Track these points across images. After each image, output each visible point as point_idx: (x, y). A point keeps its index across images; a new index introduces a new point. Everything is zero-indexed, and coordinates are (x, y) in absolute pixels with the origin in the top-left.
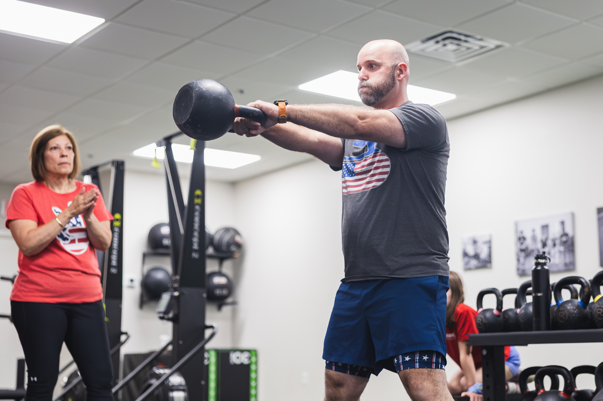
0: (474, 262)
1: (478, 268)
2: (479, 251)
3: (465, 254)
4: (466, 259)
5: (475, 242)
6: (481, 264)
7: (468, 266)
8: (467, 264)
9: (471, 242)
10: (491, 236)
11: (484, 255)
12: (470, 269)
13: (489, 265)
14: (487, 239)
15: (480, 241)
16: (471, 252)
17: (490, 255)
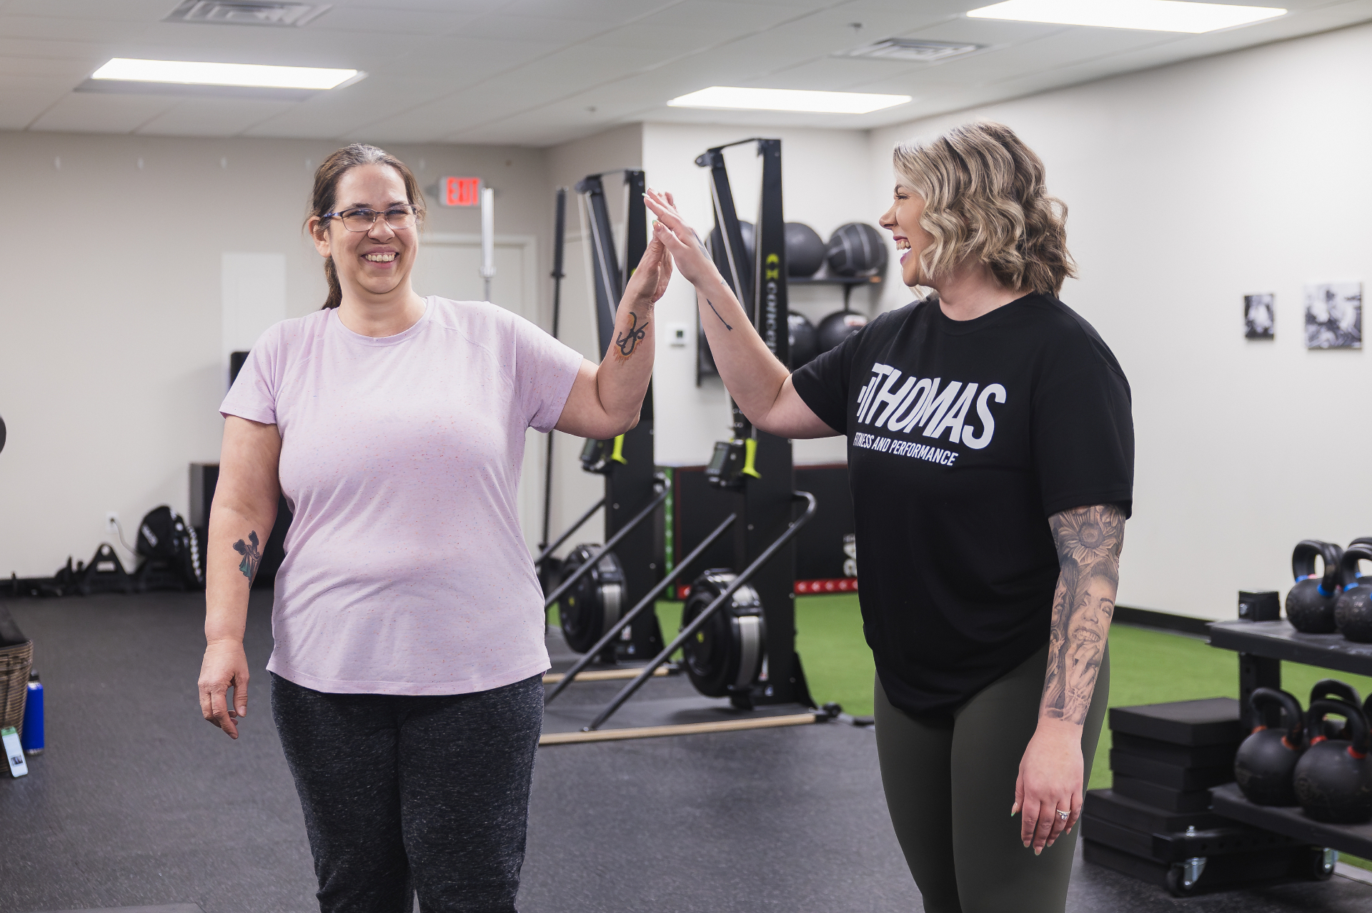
0: (1327, 336)
1: (1333, 347)
2: (1336, 314)
3: (1311, 319)
4: (1313, 328)
5: (1329, 296)
6: (1341, 341)
7: (1315, 343)
8: (1313, 338)
9: (1322, 295)
10: (1361, 286)
11: (1346, 323)
12: (1319, 348)
13: (1356, 344)
14: (1353, 291)
15: (1341, 294)
16: (1323, 316)
17: (1358, 325)
